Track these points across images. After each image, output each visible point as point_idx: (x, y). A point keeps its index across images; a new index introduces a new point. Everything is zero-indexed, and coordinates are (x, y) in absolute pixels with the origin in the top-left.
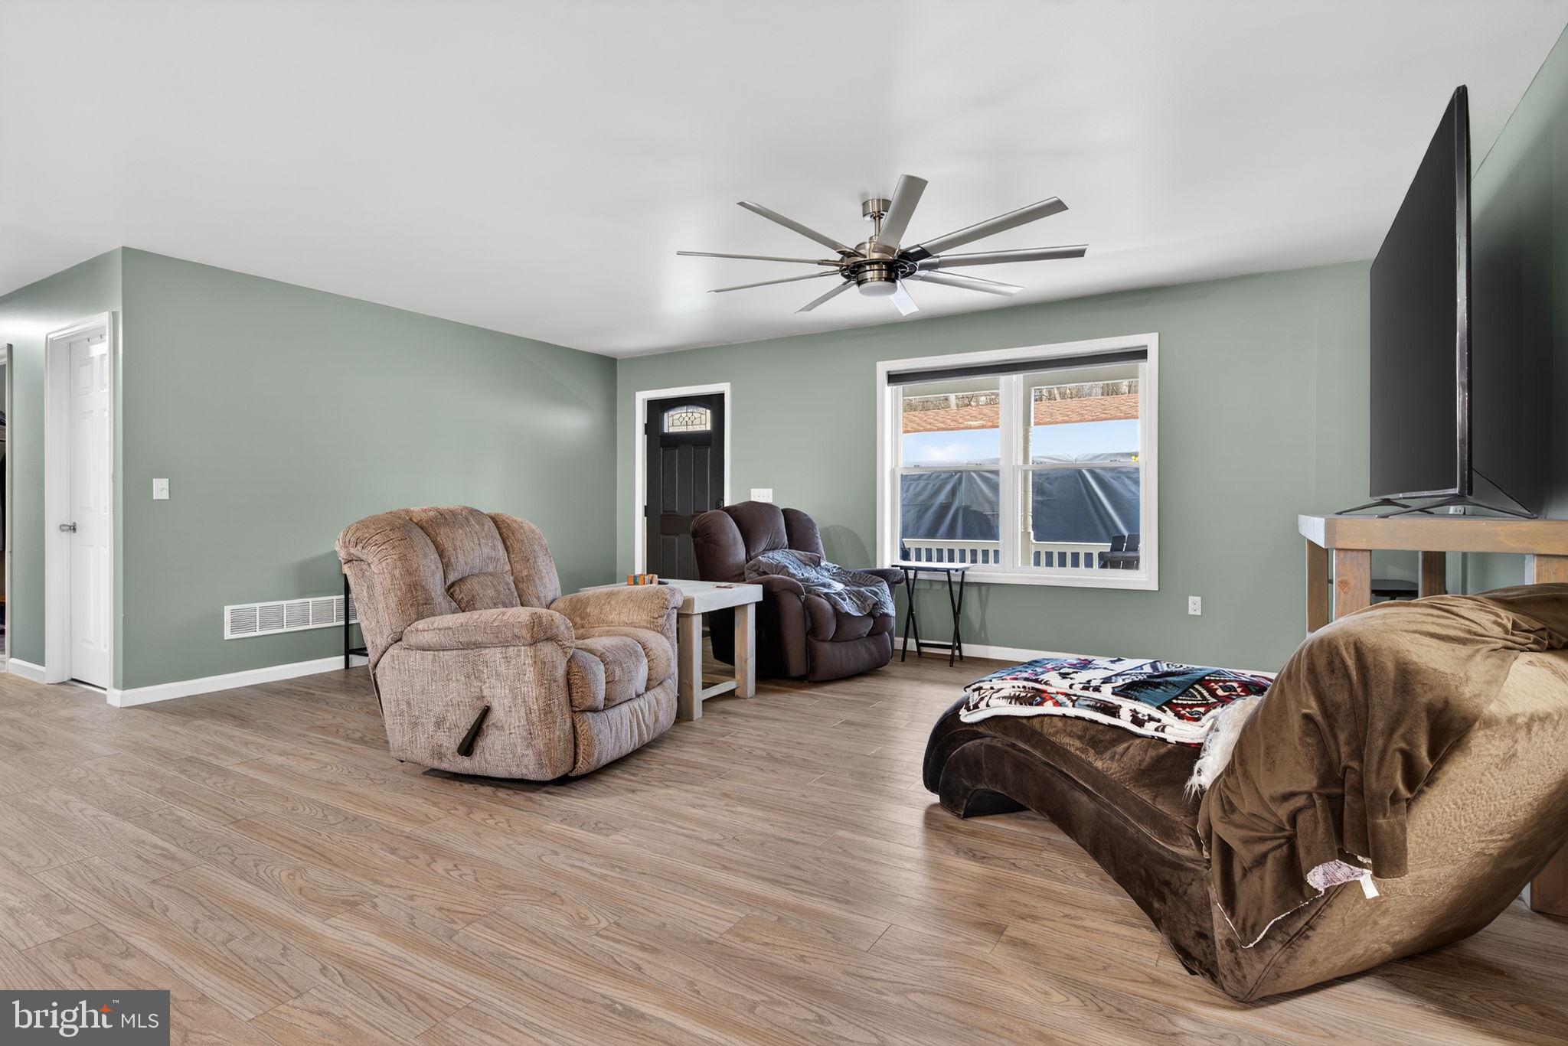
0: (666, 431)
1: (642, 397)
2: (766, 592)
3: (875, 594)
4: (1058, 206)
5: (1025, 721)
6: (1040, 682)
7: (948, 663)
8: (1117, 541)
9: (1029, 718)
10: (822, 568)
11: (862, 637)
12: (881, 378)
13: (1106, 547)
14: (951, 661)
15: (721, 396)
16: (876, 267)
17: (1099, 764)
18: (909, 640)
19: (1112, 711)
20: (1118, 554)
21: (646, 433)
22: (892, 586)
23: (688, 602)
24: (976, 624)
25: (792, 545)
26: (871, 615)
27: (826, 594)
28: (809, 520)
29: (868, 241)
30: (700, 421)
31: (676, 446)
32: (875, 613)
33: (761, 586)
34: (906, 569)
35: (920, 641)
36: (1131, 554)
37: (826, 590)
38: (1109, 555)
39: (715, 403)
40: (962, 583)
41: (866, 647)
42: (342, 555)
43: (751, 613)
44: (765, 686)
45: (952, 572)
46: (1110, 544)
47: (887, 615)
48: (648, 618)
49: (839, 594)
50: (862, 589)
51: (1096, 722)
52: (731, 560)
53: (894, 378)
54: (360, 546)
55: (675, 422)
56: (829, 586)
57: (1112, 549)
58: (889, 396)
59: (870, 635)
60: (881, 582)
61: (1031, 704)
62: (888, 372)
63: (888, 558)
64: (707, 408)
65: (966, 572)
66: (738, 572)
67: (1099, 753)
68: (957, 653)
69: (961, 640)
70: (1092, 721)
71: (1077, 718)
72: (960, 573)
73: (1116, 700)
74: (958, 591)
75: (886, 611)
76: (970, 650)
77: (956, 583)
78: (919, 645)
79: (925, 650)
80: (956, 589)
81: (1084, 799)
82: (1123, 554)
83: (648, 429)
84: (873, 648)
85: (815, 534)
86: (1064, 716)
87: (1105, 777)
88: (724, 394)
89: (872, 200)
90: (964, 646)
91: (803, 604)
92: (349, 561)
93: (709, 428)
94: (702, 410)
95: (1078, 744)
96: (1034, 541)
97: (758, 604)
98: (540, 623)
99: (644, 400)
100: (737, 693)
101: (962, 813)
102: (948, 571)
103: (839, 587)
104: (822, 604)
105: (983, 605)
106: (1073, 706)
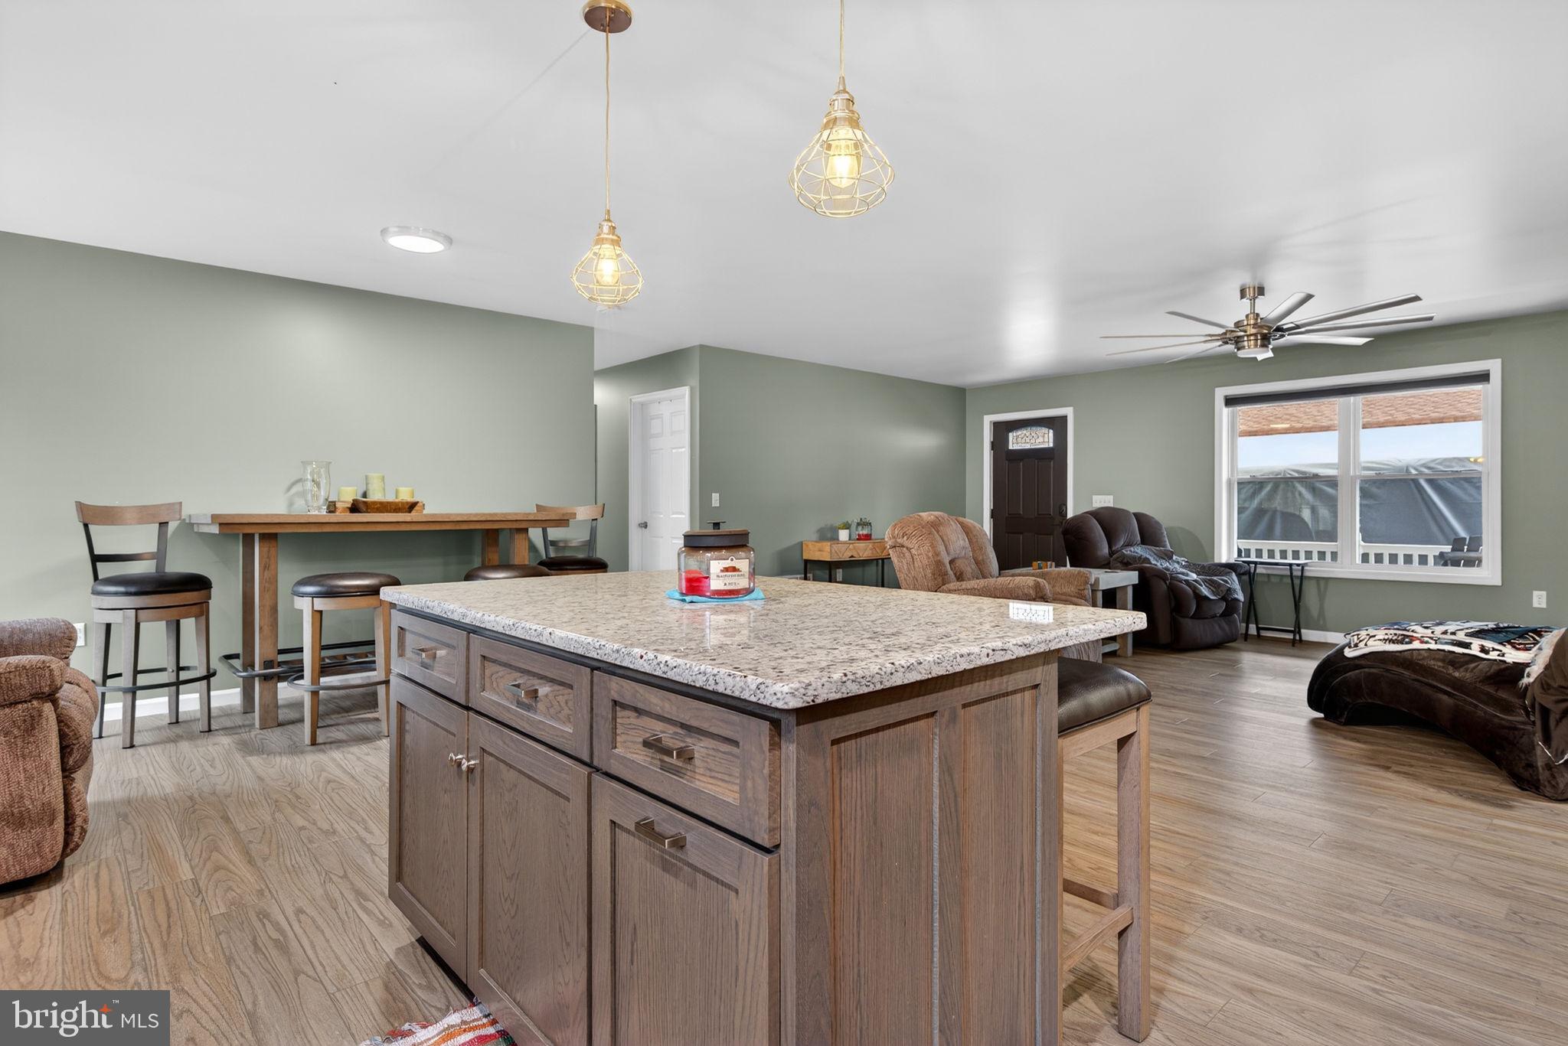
0: (1010, 447)
1: (988, 420)
2: (1141, 577)
3: (1226, 582)
4: (1417, 299)
5: (1397, 654)
6: (1408, 631)
7: (1291, 644)
8: (1458, 543)
9: (1401, 652)
10: (1175, 561)
11: (1216, 616)
12: (1219, 401)
13: (1447, 549)
14: (1293, 642)
15: (1064, 418)
16: (1252, 338)
17: (1457, 674)
18: (1250, 625)
19: (1467, 646)
20: (1459, 554)
21: (992, 449)
22: (1239, 575)
23: (1097, 580)
24: (1315, 612)
25: (1144, 542)
26: (1224, 599)
27: (1185, 581)
28: (1157, 523)
29: (1245, 318)
30: (1044, 439)
31: (1022, 460)
32: (1227, 596)
33: (1137, 572)
34: (1249, 563)
35: (1260, 626)
36: (1473, 554)
37: (1186, 578)
38: (1449, 555)
39: (1057, 424)
40: (1302, 577)
41: (1220, 626)
42: (889, 543)
43: (1130, 592)
44: (1138, 651)
45: (1294, 567)
46: (1451, 547)
47: (1237, 600)
48: (1077, 591)
49: (1195, 581)
50: (1215, 578)
51: (1453, 652)
52: (1099, 553)
53: (1230, 401)
54: (905, 538)
55: (1018, 441)
56: (1187, 575)
57: (1453, 550)
58: (1224, 414)
59: (1222, 615)
60: (1229, 572)
61: (1403, 644)
62: (1226, 397)
63: (1225, 553)
64: (1049, 428)
65: (1306, 568)
66: (1106, 562)
67: (1456, 668)
68: (1298, 637)
69: (1301, 626)
70: (1449, 652)
71: (1438, 650)
72: (1300, 568)
73: (1468, 640)
74: (1297, 583)
75: (1236, 596)
76: (1309, 635)
77: (1297, 577)
78: (1258, 629)
79: (1264, 633)
80: (1297, 582)
81: (1445, 697)
82: (1463, 553)
83: (994, 446)
84: (1227, 628)
85: (1162, 533)
86: (1429, 649)
87: (1463, 681)
88: (1066, 417)
89: (1249, 288)
90: (1303, 631)
91: (1168, 587)
92: (895, 547)
93: (1051, 445)
94: (1045, 430)
95: (1440, 664)
96: (1362, 543)
97: (1134, 586)
98: (1039, 585)
99: (991, 422)
100: (1118, 653)
101: (1343, 720)
102: (1291, 565)
103: (1194, 576)
104: (1183, 588)
105: (1322, 597)
106: (1436, 643)
